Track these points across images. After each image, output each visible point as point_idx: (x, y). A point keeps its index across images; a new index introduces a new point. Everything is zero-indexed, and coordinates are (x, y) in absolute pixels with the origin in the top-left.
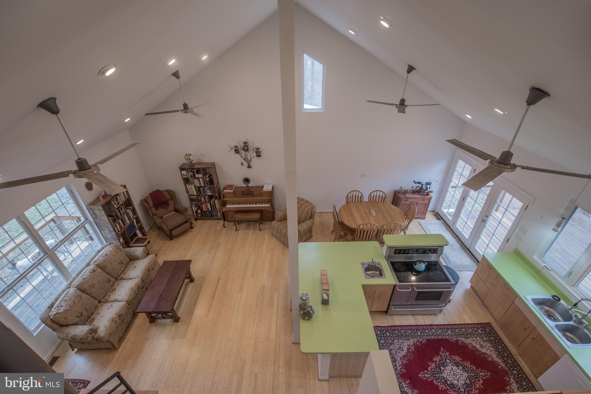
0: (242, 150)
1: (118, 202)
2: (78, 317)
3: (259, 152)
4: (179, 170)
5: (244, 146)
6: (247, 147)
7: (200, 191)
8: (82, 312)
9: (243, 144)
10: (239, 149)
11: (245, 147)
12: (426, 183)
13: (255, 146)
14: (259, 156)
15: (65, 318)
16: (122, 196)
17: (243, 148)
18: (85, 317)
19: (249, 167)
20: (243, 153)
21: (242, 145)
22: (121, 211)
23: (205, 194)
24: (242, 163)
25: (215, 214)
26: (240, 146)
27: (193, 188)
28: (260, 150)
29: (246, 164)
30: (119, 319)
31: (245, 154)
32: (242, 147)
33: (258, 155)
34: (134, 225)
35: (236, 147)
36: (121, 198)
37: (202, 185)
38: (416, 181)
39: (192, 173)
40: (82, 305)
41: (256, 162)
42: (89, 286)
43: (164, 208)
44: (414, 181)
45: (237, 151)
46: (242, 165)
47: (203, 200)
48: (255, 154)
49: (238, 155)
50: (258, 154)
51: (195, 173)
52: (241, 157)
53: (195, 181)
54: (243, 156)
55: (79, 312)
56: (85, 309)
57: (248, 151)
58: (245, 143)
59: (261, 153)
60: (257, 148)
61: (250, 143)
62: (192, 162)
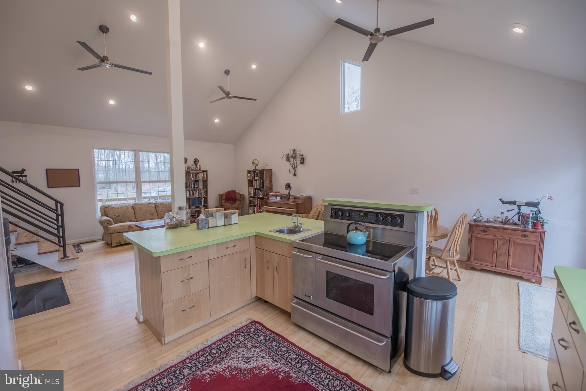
1: (196, 178)
2: (115, 216)
4: (247, 172)
7: (256, 193)
8: (119, 215)
9: (293, 152)
10: (290, 157)
11: (294, 154)
12: (526, 202)
13: (301, 153)
15: (109, 210)
16: (201, 176)
17: (292, 156)
18: (119, 219)
19: (295, 175)
20: (292, 160)
22: (195, 185)
23: (258, 197)
24: (290, 171)
26: (291, 154)
27: (252, 189)
28: (304, 157)
29: (293, 171)
30: (128, 228)
31: (293, 161)
33: (302, 162)
34: (201, 202)
35: (288, 155)
36: (200, 177)
37: (258, 187)
38: (505, 200)
39: (253, 175)
40: (124, 212)
41: (300, 169)
42: (139, 208)
43: (231, 203)
44: (501, 200)
45: (288, 159)
46: (290, 173)
47: (256, 202)
48: (300, 161)
49: (288, 163)
51: (256, 176)
52: (291, 164)
55: (118, 214)
56: (123, 215)
57: (295, 158)
58: (294, 150)
59: (304, 160)
61: (297, 150)
62: (256, 167)
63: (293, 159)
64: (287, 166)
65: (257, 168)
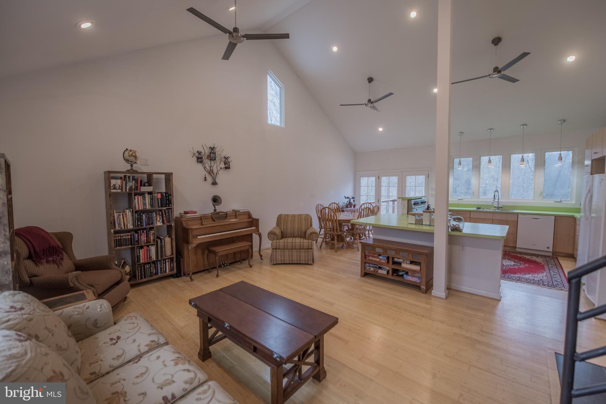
0: (207, 158)
3: (228, 163)
5: (210, 153)
6: (214, 155)
7: (140, 219)
9: (210, 151)
10: (203, 158)
11: (212, 154)
13: (223, 155)
14: (227, 168)
17: (208, 156)
19: (215, 183)
20: (207, 163)
21: (207, 151)
23: (151, 226)
24: (205, 178)
25: (161, 268)
26: (205, 153)
27: (129, 215)
28: (229, 160)
29: (210, 179)
32: (208, 154)
35: (199, 153)
37: (148, 207)
38: (346, 197)
39: (134, 182)
41: (223, 177)
45: (200, 160)
46: (206, 180)
47: (143, 238)
48: (223, 165)
49: (200, 166)
50: (227, 165)
51: (139, 184)
52: (205, 168)
53: (136, 199)
54: (207, 167)
57: (215, 160)
58: (212, 149)
59: (230, 164)
60: (226, 157)
61: (217, 150)
62: (132, 166)
63: (209, 162)
64: (199, 170)
65: (134, 168)
